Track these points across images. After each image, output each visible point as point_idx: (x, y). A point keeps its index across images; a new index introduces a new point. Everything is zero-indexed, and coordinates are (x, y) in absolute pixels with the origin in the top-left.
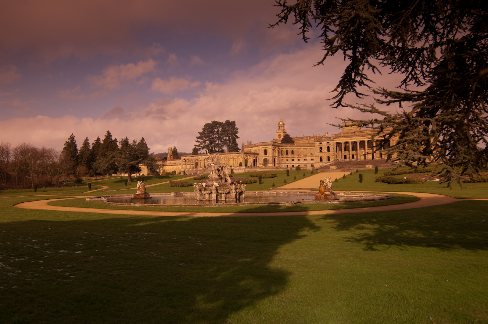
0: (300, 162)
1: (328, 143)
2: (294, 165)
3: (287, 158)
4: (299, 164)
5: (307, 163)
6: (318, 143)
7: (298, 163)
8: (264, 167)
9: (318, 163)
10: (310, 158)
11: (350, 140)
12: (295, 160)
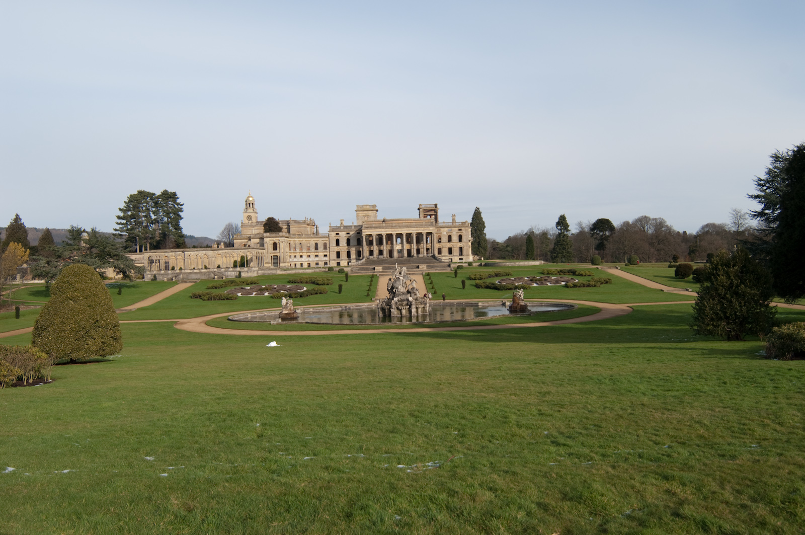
0: (310, 259)
1: (347, 233)
2: (303, 263)
3: (295, 254)
4: (309, 262)
5: (319, 261)
6: (333, 234)
7: (307, 260)
8: (273, 267)
9: (334, 260)
10: (322, 253)
11: (384, 232)
12: (304, 257)
